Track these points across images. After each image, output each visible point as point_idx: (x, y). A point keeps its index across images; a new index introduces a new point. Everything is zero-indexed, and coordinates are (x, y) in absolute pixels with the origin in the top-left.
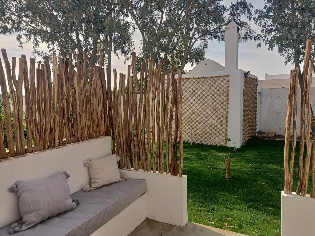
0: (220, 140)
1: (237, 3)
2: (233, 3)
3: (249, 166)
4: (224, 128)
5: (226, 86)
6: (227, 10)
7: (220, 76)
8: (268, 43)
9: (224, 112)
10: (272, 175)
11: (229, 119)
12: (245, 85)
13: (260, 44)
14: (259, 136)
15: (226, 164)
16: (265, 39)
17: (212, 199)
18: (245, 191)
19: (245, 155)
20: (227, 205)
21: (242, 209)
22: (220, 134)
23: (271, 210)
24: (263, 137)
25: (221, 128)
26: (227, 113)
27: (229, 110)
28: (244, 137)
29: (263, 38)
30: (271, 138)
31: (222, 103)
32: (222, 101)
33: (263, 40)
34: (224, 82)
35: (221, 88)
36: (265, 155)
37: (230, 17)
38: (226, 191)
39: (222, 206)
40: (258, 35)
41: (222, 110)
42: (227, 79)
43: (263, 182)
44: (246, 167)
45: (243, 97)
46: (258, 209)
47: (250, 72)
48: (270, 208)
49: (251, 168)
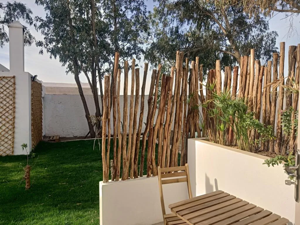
0: (6, 150)
1: (15, 4)
2: (10, 3)
3: (45, 171)
4: (10, 135)
5: (11, 88)
6: (3, 7)
7: (4, 77)
8: (50, 52)
9: (11, 117)
10: (70, 173)
11: (16, 125)
12: (32, 89)
13: (42, 50)
14: (44, 140)
15: (26, 173)
16: (46, 47)
17: (16, 216)
18: (50, 195)
19: (37, 160)
20: (36, 216)
21: (54, 214)
22: (6, 143)
23: (80, 205)
24: (48, 141)
25: (7, 135)
26: (14, 118)
27: (17, 115)
28: (33, 143)
29: (45, 45)
30: (57, 141)
31: (8, 107)
32: (8, 105)
33: (45, 47)
34: (9, 84)
35: (5, 90)
36: (57, 157)
37: (6, 16)
38: (29, 202)
39: (31, 219)
40: (40, 42)
41: (7, 114)
42: (12, 80)
43: (63, 182)
44: (42, 172)
45: (31, 101)
46: (68, 209)
47: (37, 76)
48: (78, 204)
49: (48, 171)
